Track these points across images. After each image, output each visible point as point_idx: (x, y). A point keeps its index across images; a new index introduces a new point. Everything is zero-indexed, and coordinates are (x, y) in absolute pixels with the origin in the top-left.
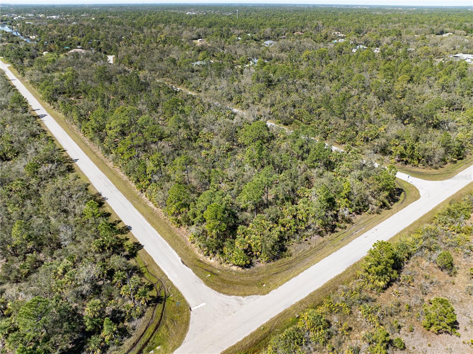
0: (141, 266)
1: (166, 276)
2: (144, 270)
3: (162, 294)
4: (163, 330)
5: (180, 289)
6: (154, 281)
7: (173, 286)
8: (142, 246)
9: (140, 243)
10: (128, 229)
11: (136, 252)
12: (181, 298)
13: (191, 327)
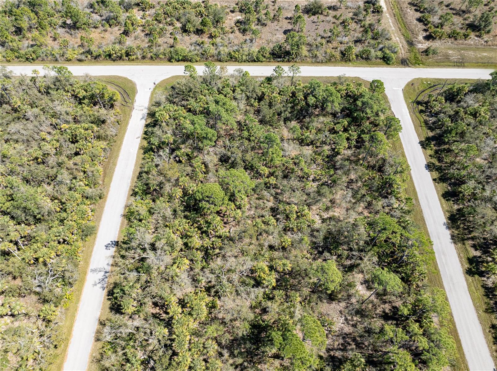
0: (424, 128)
1: (410, 113)
2: (423, 124)
3: (415, 104)
4: (421, 89)
5: (404, 102)
6: (418, 114)
7: (408, 106)
8: (420, 143)
9: (421, 147)
10: (429, 167)
11: (426, 140)
12: (405, 98)
13: (406, 83)
